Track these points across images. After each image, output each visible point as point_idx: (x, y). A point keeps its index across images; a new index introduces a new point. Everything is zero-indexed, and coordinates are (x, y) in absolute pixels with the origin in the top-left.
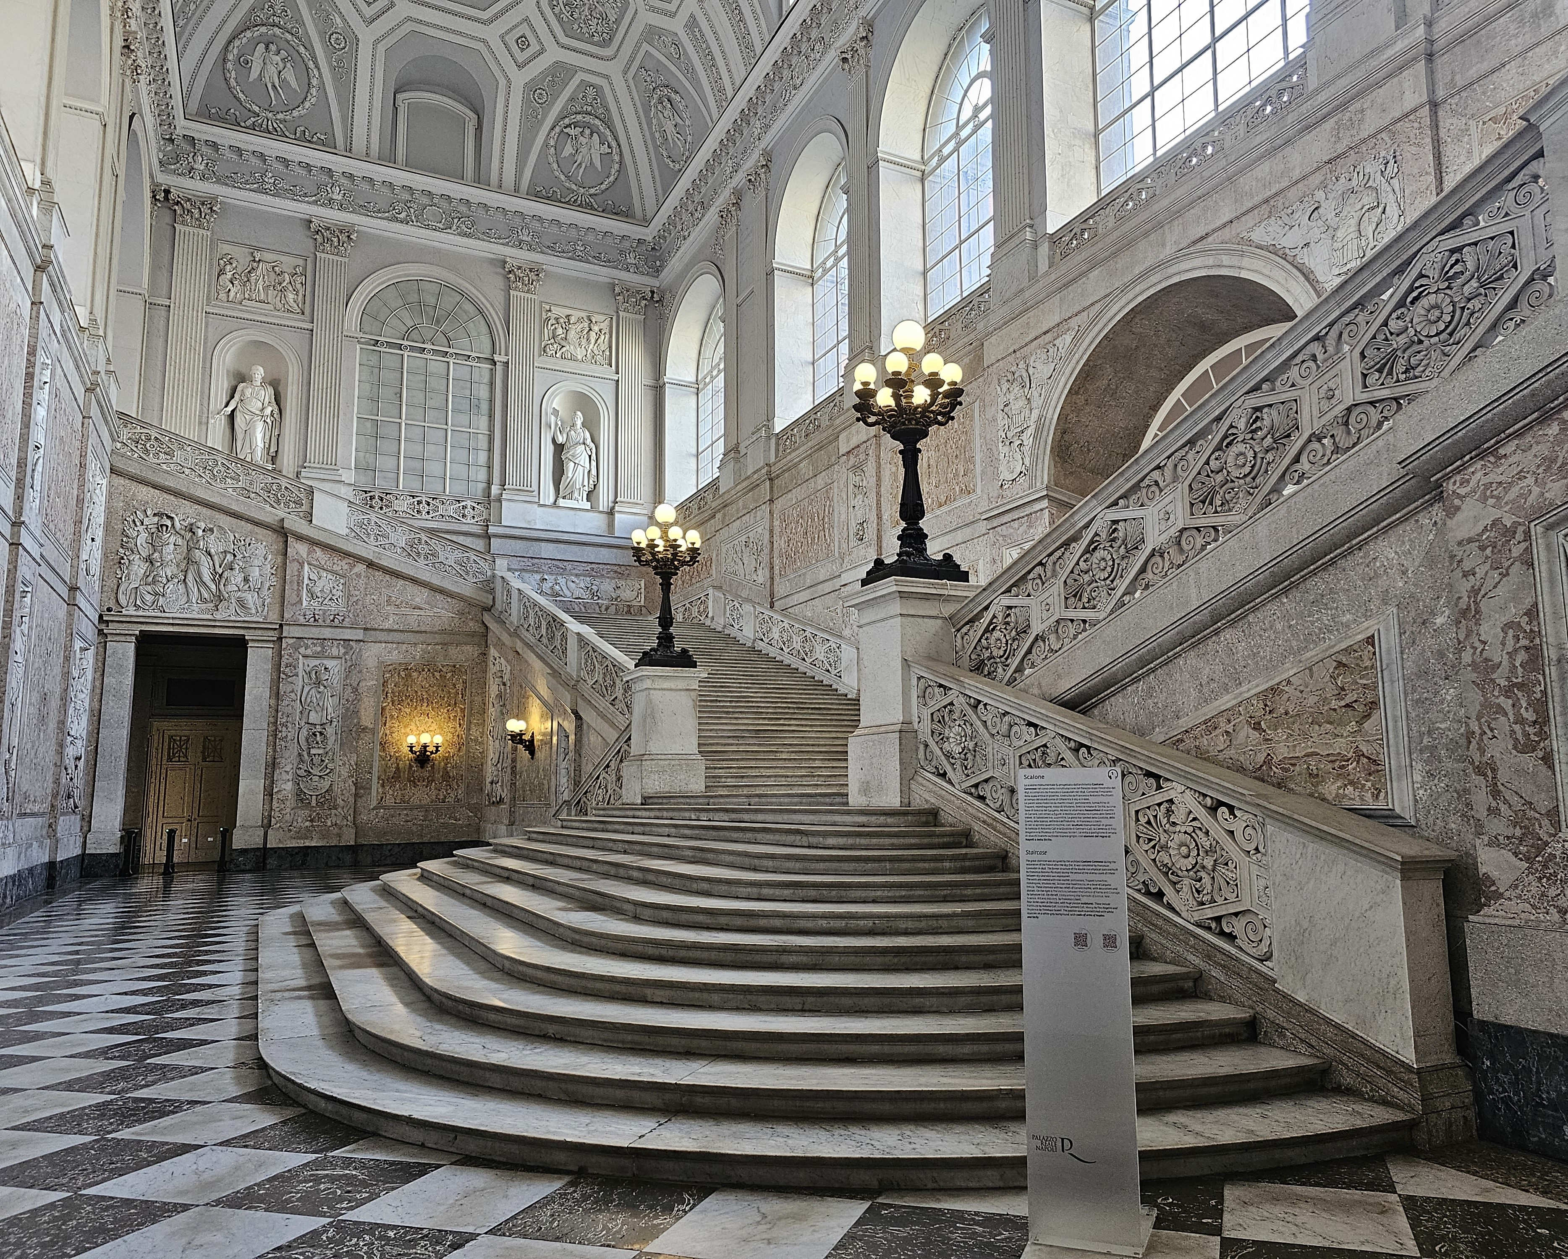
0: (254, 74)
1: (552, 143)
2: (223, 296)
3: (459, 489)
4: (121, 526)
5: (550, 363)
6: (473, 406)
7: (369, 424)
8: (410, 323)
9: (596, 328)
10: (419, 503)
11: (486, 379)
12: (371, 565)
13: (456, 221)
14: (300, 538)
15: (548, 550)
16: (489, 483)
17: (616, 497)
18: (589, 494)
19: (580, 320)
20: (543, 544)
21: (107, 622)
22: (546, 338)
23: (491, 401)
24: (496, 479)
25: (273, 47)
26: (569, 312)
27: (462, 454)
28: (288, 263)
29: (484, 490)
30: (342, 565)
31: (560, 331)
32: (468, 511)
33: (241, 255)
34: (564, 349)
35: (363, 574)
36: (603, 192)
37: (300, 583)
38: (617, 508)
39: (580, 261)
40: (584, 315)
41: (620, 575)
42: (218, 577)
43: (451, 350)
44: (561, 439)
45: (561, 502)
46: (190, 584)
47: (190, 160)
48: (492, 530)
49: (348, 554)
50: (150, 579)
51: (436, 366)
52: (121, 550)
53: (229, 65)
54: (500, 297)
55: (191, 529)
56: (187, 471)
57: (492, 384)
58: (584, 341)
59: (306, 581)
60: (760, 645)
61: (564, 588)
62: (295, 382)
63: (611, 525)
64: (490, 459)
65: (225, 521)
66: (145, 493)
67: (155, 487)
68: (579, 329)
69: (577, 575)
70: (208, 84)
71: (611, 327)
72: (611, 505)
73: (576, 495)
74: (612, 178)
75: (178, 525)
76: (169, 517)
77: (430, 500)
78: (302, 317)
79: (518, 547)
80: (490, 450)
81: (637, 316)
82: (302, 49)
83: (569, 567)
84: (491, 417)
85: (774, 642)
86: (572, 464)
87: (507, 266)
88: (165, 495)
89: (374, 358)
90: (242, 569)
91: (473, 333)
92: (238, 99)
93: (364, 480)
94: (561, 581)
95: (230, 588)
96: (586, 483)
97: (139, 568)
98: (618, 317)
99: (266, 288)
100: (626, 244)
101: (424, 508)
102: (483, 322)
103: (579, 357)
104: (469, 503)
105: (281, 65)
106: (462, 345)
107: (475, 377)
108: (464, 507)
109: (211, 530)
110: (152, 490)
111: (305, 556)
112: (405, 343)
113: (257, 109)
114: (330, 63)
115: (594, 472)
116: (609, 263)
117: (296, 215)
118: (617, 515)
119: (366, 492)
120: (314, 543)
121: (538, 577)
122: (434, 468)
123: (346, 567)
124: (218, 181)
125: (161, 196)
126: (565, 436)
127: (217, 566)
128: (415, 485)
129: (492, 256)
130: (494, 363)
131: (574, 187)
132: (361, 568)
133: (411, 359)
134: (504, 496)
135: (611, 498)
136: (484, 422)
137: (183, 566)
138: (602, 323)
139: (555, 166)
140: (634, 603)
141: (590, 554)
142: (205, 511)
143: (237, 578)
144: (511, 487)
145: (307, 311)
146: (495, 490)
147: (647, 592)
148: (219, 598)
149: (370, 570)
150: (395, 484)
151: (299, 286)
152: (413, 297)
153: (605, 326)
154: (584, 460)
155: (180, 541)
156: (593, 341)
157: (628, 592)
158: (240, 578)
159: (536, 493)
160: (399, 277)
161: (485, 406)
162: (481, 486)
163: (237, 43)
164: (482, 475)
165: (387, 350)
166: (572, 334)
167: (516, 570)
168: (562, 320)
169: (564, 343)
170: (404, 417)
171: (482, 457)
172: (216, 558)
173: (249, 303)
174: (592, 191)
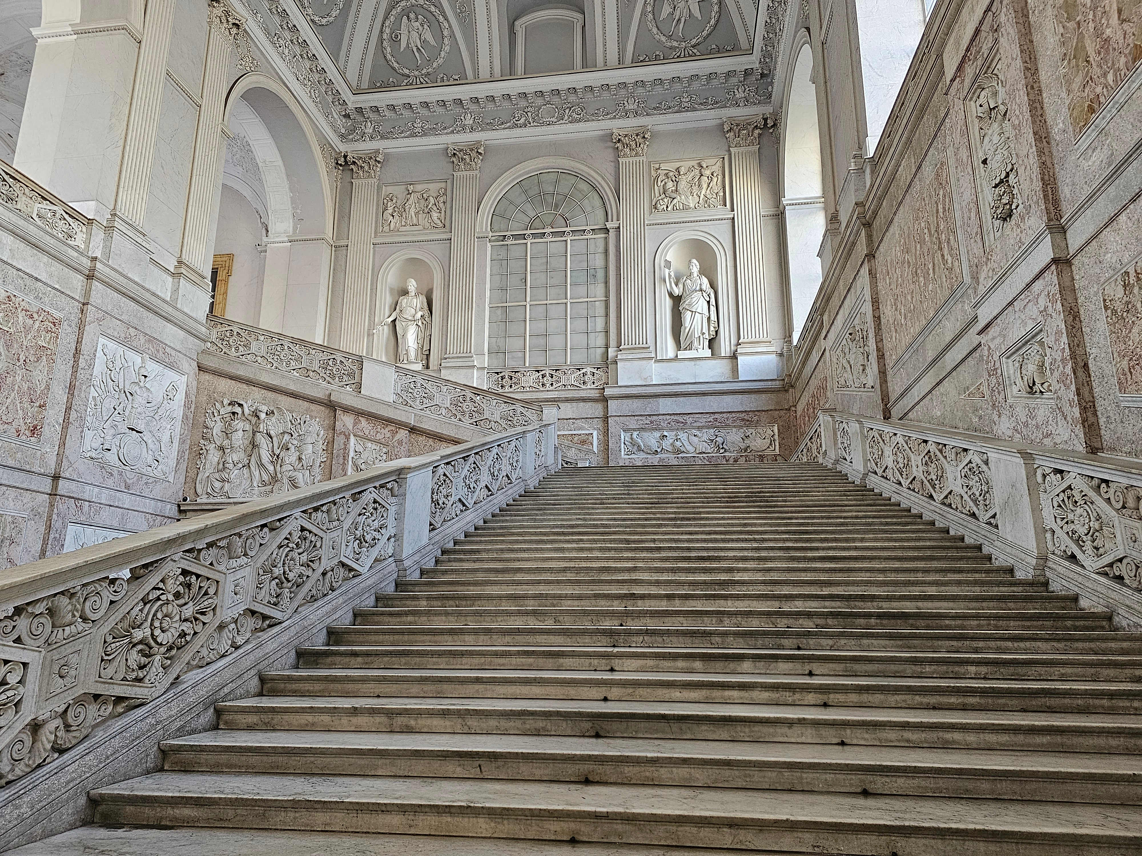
0: (403, 44)
1: (649, 9)
2: (386, 229)
3: (580, 357)
4: (203, 419)
5: (659, 217)
6: (590, 274)
7: (499, 312)
8: (532, 214)
9: (708, 172)
10: (543, 376)
11: (601, 249)
12: (413, 430)
13: (567, 111)
14: (347, 409)
15: (666, 406)
16: (607, 347)
17: (739, 338)
18: (711, 341)
19: (690, 170)
20: (661, 400)
21: (185, 511)
22: (657, 194)
23: (606, 268)
24: (613, 342)
25: (412, 16)
26: (678, 165)
27: (581, 325)
28: (434, 187)
29: (603, 354)
30: (385, 432)
31: (670, 184)
32: (588, 378)
33: (399, 191)
34: (675, 201)
35: (404, 440)
36: (705, 38)
37: (345, 458)
38: (739, 351)
39: (687, 111)
40: (694, 163)
41: (748, 423)
42: (276, 458)
43: (568, 229)
44: (677, 292)
45: (682, 354)
46: (252, 468)
47: (363, 127)
48: (608, 392)
49: (389, 421)
50: (221, 466)
51: (555, 246)
52: (202, 442)
53: (385, 43)
54: (608, 169)
55: (256, 414)
56: (259, 359)
57: (606, 252)
58: (695, 189)
59: (352, 454)
60: (874, 482)
61: (686, 443)
62: (439, 287)
63: (735, 370)
64: (607, 323)
65: (285, 401)
66: (224, 384)
67: (232, 378)
68: (690, 178)
69: (699, 428)
70: (373, 66)
71: (724, 167)
72: (733, 348)
73: (696, 344)
74: (713, 22)
75: (247, 411)
76: (240, 405)
77: (553, 373)
78: (444, 230)
79: (635, 405)
80: (607, 315)
81: (750, 148)
82: (433, 9)
83: (689, 420)
84: (606, 283)
85: (889, 474)
86: (689, 313)
87: (614, 136)
88: (239, 384)
89: (503, 253)
90: (298, 448)
91: (588, 209)
92: (393, 69)
93: (497, 363)
94: (683, 436)
95: (284, 468)
96: (705, 330)
97: (214, 457)
98: (730, 155)
99: (417, 214)
100: (734, 80)
101: (547, 380)
102: (596, 197)
103: (692, 205)
104: (589, 370)
105: (420, 28)
106: (579, 222)
107: (591, 249)
108: (584, 374)
109: (273, 412)
110: (230, 381)
111: (351, 428)
112: (529, 232)
113: (407, 72)
114: (455, 12)
115: (714, 317)
116: (717, 104)
117: (438, 147)
118: (740, 358)
119: (497, 373)
120: (359, 413)
121: (657, 434)
122: (556, 341)
123: (388, 435)
124: (382, 138)
125: (341, 161)
126: (681, 286)
127: (275, 448)
128: (539, 361)
129: (601, 133)
130: (607, 230)
131: (675, 44)
132: (403, 434)
133: (534, 245)
134: (619, 357)
135: (734, 341)
136: (600, 289)
137: (249, 451)
138: (713, 165)
139: (655, 30)
140: (766, 453)
141: (713, 404)
142: (270, 395)
143: (291, 457)
144: (626, 346)
145: (448, 225)
146: (611, 352)
147: (782, 438)
148: (275, 479)
149: (413, 436)
150: (522, 363)
151: (441, 205)
152: (534, 191)
153: (717, 168)
154: (701, 306)
155: (248, 427)
156: (705, 186)
157: (759, 441)
158: (294, 458)
159: (652, 348)
160: (520, 176)
161: (601, 274)
162: (600, 351)
163: (387, 23)
164: (600, 341)
165: (514, 242)
166: (683, 185)
167: (634, 430)
168: (671, 174)
169: (674, 195)
170: (528, 299)
171: (600, 323)
172: (275, 439)
173: (404, 229)
174: (694, 42)
